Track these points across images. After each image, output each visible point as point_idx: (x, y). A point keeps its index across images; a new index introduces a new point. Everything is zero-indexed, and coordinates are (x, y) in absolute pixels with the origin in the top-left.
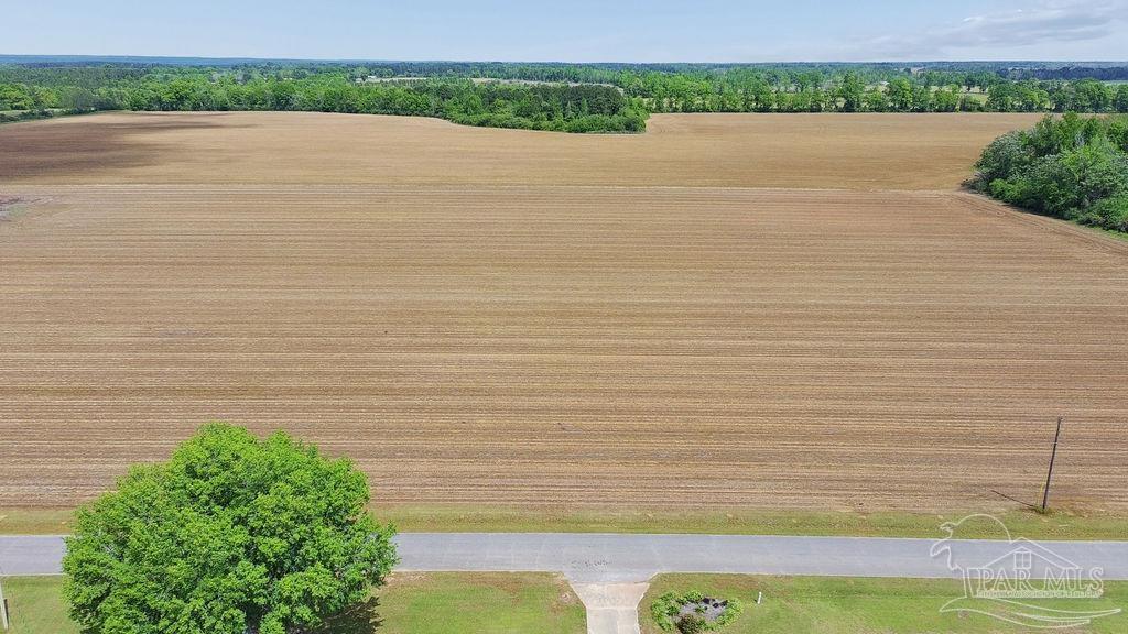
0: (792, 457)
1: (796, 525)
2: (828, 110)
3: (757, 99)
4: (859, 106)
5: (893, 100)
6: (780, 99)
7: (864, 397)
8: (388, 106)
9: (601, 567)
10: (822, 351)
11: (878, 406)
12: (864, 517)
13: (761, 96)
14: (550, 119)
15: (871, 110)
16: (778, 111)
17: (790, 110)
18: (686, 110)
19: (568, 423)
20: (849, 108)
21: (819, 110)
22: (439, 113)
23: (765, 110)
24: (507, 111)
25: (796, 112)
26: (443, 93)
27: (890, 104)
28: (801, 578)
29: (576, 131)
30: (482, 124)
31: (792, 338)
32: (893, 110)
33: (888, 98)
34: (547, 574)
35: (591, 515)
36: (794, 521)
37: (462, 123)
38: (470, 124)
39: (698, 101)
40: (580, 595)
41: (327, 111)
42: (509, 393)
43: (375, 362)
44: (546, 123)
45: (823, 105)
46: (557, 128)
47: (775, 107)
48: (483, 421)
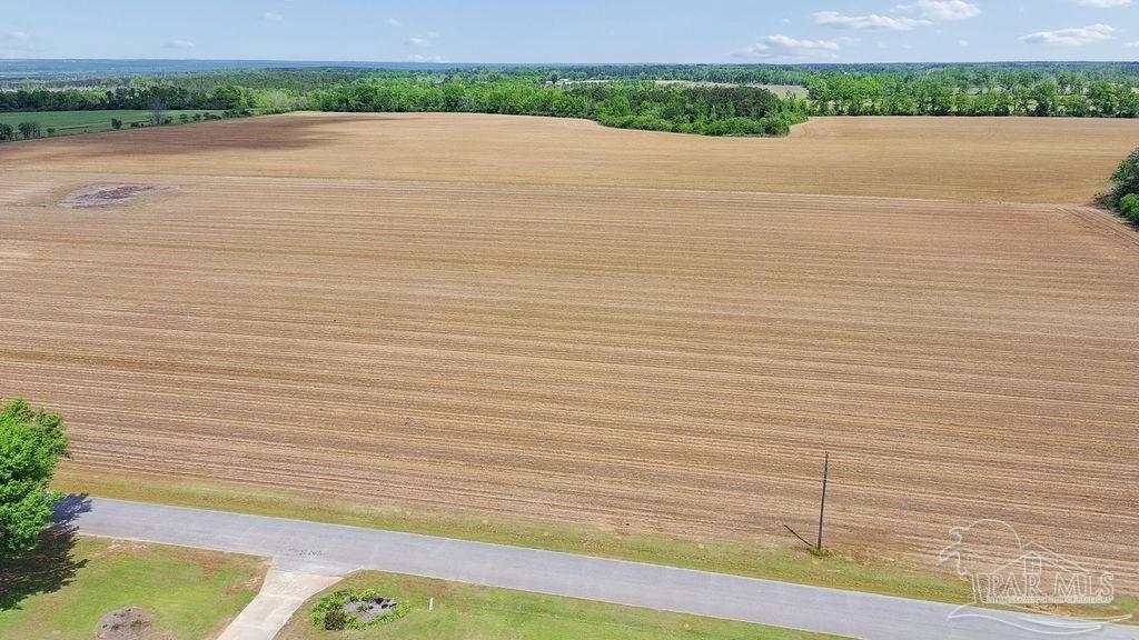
0: (607, 471)
1: (545, 538)
2: (1017, 113)
3: (933, 102)
4: (1054, 109)
5: (1095, 104)
6: (961, 101)
7: (744, 417)
8: (545, 108)
9: (312, 557)
10: (744, 368)
11: (749, 427)
12: (620, 538)
13: (939, 99)
14: (692, 120)
15: (1068, 114)
16: (958, 114)
17: (972, 113)
18: (853, 113)
19: (417, 419)
20: (1041, 112)
21: (1006, 113)
22: (592, 115)
23: (943, 112)
24: (653, 112)
25: (978, 115)
26: (598, 95)
27: (1092, 108)
28: (493, 591)
29: (713, 134)
30: (624, 126)
31: (727, 352)
32: (1094, 114)
33: (1089, 101)
34: (256, 558)
35: (353, 507)
36: (546, 534)
37: (606, 125)
38: (613, 125)
39: (867, 104)
40: (266, 582)
41: (490, 112)
42: (392, 386)
43: (299, 348)
44: (687, 125)
45: (1011, 109)
46: (695, 131)
47: (954, 109)
48: (340, 410)
